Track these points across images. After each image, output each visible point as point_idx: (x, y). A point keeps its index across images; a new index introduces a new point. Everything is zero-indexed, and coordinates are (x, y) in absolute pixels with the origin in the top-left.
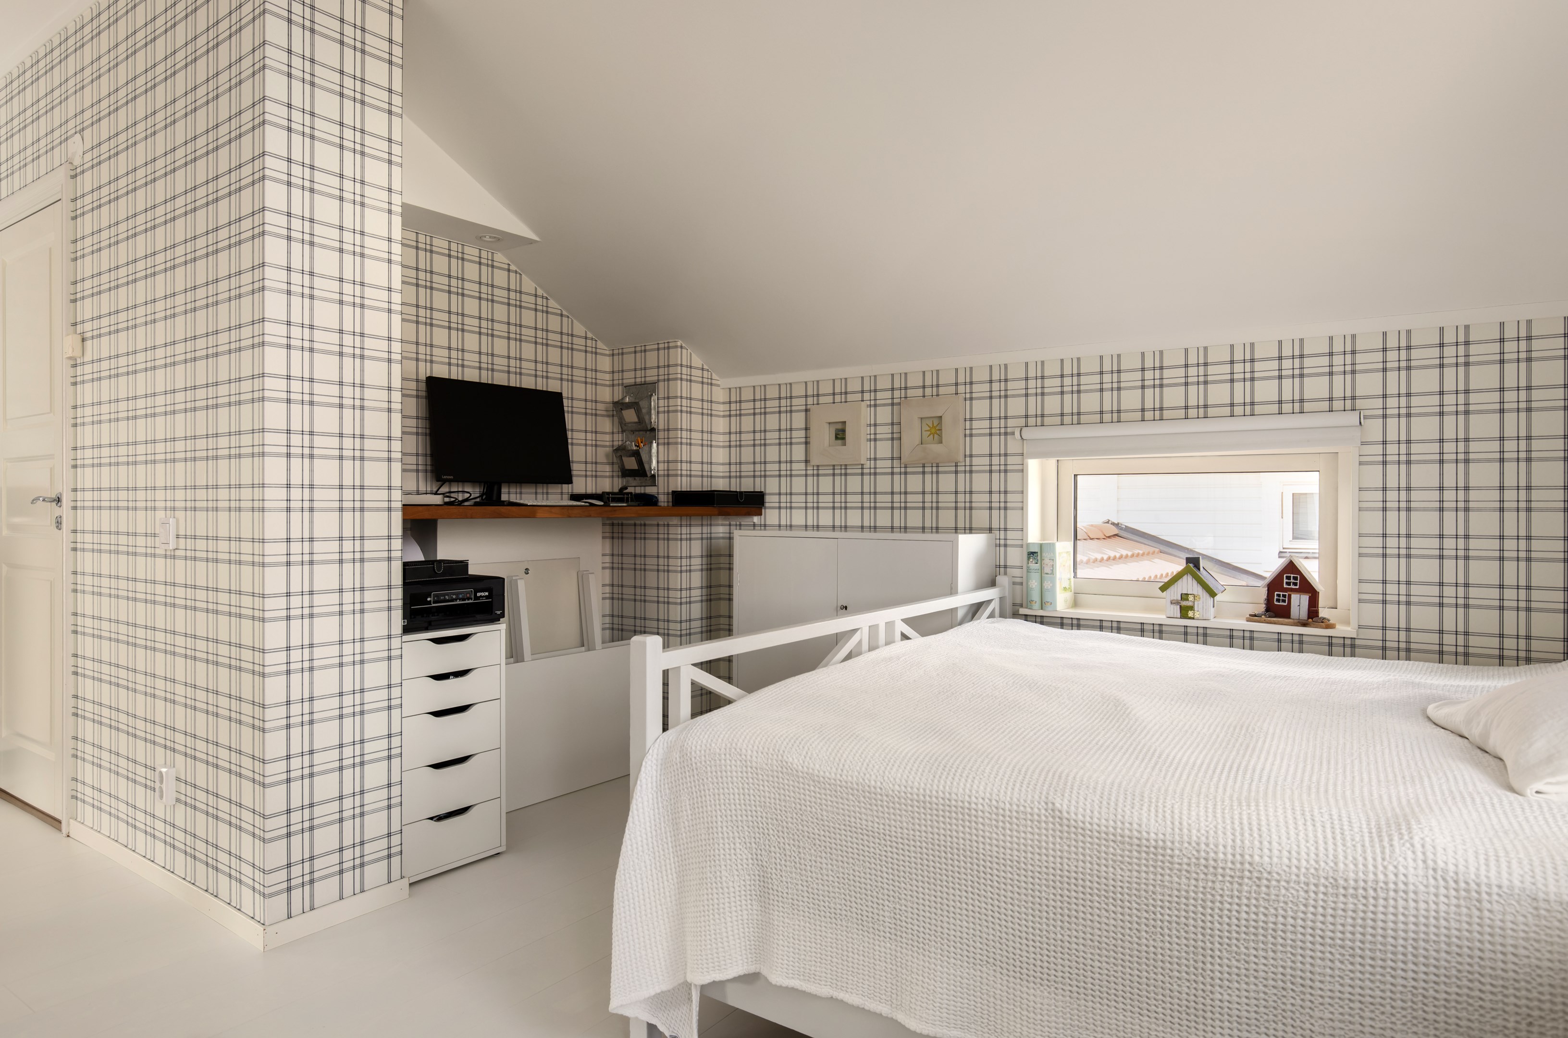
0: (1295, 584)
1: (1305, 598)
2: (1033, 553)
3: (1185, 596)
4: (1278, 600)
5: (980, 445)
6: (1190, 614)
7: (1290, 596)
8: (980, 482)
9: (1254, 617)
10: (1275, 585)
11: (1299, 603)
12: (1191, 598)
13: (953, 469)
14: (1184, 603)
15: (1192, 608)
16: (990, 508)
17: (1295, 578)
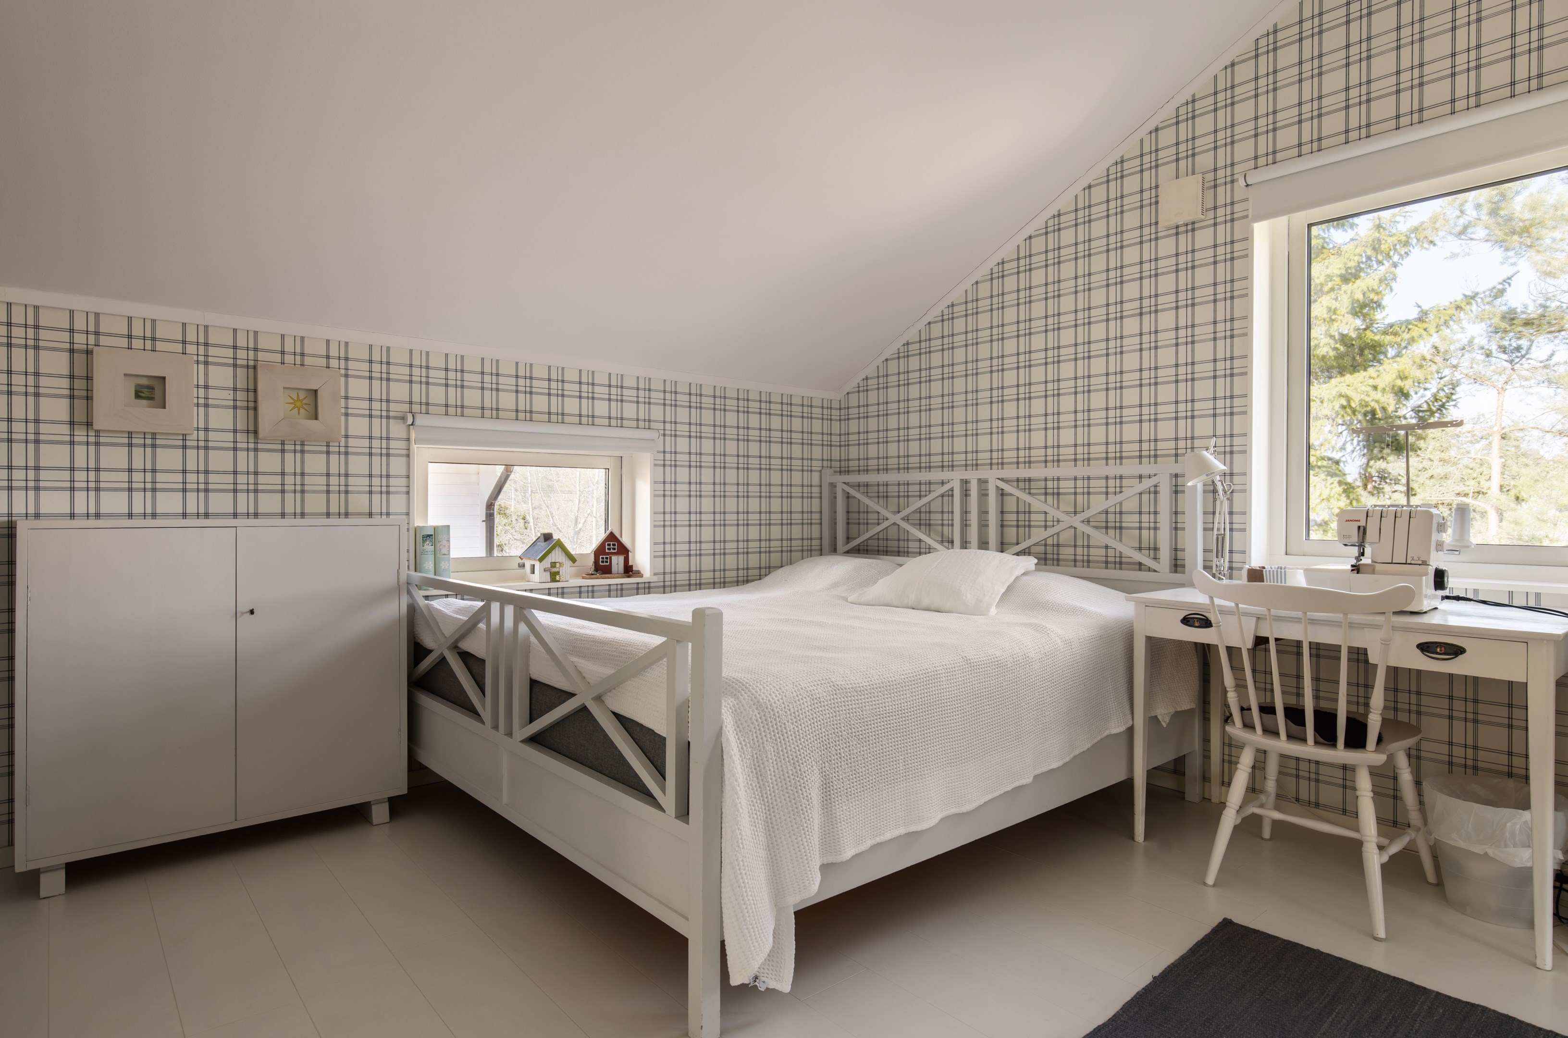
0: (614, 549)
1: (621, 558)
2: (429, 536)
3: (553, 564)
4: (603, 562)
5: (358, 426)
6: (558, 578)
7: (611, 558)
8: (358, 464)
9: (590, 576)
10: (600, 551)
11: (617, 562)
12: (558, 565)
13: (325, 449)
14: (554, 570)
15: (558, 573)
16: (370, 492)
17: (614, 545)
